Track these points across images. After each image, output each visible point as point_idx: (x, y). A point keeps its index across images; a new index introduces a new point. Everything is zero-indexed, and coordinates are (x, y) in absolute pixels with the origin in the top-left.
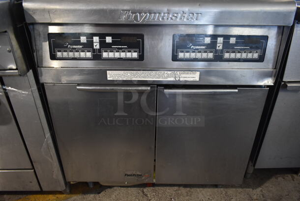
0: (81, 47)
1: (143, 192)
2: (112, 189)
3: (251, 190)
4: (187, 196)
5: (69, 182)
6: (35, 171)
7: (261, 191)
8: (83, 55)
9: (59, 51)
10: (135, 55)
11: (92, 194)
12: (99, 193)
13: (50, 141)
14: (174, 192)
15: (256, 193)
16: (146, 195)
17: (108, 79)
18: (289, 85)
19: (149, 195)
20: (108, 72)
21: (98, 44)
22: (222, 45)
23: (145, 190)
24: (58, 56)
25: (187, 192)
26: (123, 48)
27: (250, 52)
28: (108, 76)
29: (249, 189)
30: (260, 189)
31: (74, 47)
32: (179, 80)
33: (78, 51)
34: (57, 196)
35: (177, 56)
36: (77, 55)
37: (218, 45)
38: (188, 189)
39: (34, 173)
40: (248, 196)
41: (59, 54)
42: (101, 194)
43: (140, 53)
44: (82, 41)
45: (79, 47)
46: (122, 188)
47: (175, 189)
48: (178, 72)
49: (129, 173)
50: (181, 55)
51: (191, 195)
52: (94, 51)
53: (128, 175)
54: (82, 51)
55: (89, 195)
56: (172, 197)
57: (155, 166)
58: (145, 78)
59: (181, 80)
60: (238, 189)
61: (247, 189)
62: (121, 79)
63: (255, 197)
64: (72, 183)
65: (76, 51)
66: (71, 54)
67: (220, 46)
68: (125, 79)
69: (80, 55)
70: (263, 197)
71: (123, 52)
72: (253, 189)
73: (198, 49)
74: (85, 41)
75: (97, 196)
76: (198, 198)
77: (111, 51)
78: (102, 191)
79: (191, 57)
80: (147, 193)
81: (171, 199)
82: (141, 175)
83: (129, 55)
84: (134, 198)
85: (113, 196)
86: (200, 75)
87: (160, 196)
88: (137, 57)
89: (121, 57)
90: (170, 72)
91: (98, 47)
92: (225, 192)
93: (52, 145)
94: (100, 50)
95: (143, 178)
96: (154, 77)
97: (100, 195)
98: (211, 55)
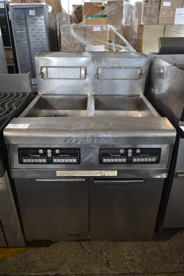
0: (39, 156)
1: (81, 245)
2: (58, 243)
3: (161, 242)
4: (114, 248)
5: (28, 241)
6: (4, 234)
7: (169, 243)
8: (40, 160)
9: (25, 159)
10: (75, 161)
11: (44, 247)
12: (48, 246)
13: (16, 214)
14: (104, 245)
15: (165, 245)
16: (84, 248)
17: (57, 175)
18: (179, 175)
19: (85, 248)
20: (57, 171)
21: (51, 154)
22: (131, 154)
23: (83, 243)
24: (24, 162)
25: (114, 245)
26: (67, 156)
27: (150, 158)
28: (57, 174)
29: (160, 242)
30: (168, 242)
31: (35, 156)
32: (104, 176)
33: (37, 159)
34: (17, 249)
35: (102, 161)
36: (36, 161)
37: (129, 154)
38: (115, 242)
39: (3, 235)
40: (159, 247)
41: (25, 160)
42: (50, 246)
43: (78, 159)
44: (40, 152)
45: (38, 156)
46: (66, 242)
47: (105, 243)
48: (103, 171)
49: (71, 233)
50: (105, 160)
51: (117, 247)
52: (48, 158)
53: (70, 235)
54: (40, 159)
55: (41, 248)
56: (102, 249)
57: (89, 228)
58: (81, 174)
59: (105, 176)
60: (152, 242)
61: (159, 242)
62: (65, 176)
63: (164, 248)
64: (29, 241)
65: (36, 159)
66: (33, 161)
67: (130, 155)
68: (68, 176)
69: (38, 161)
70: (170, 248)
71: (67, 159)
72: (163, 242)
73: (116, 157)
74: (42, 152)
75: (47, 248)
76: (122, 249)
77: (59, 158)
78: (50, 245)
79: (111, 161)
80: (84, 246)
81: (102, 250)
82: (79, 235)
83: (71, 160)
84: (75, 250)
85: (59, 248)
86: (118, 173)
87: (94, 248)
88: (76, 162)
89: (66, 162)
90: (98, 171)
91: (50, 156)
92: (142, 245)
93: (17, 216)
94: (51, 158)
95: (81, 237)
96: (88, 174)
97: (50, 248)
98: (124, 160)
